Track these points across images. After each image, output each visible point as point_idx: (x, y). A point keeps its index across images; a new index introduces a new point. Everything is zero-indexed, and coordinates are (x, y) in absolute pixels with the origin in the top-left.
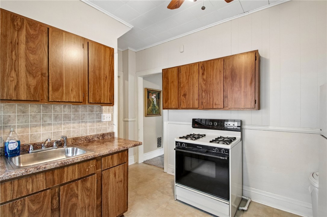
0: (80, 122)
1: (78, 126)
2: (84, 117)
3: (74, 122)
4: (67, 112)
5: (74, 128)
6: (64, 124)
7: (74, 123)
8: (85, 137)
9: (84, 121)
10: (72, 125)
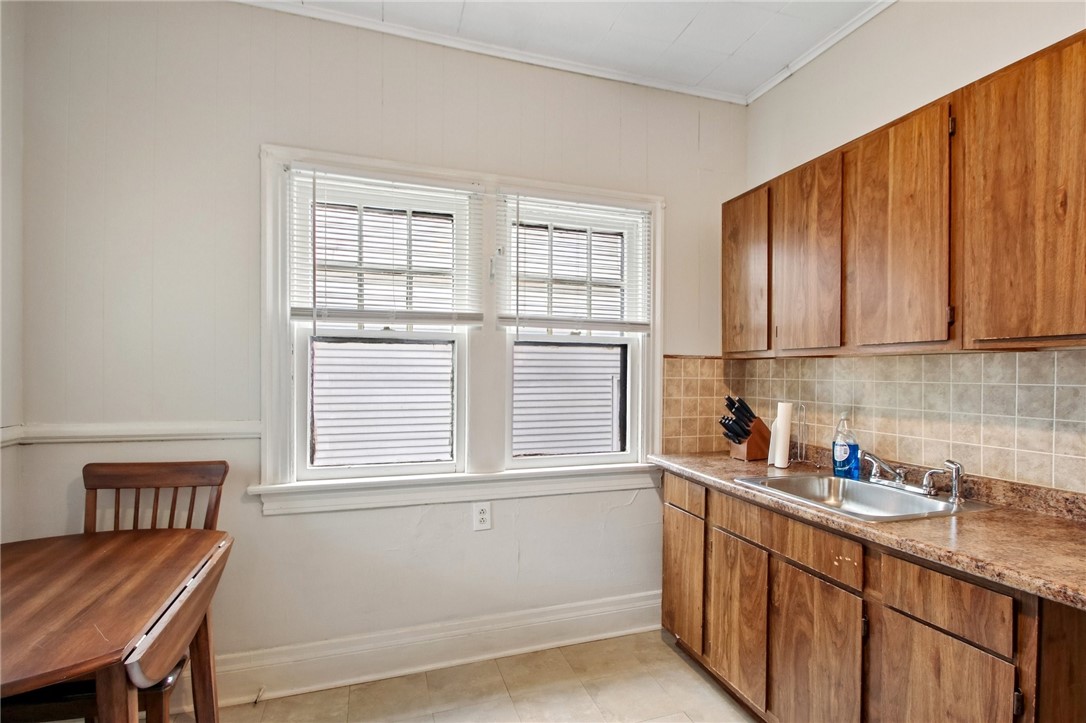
0: (1051, 425)
1: (1042, 441)
2: (1074, 407)
3: (1027, 421)
4: (999, 378)
5: (1023, 444)
6: (987, 423)
7: (1024, 424)
8: (1067, 496)
9: (1075, 425)
10: (1016, 432)
